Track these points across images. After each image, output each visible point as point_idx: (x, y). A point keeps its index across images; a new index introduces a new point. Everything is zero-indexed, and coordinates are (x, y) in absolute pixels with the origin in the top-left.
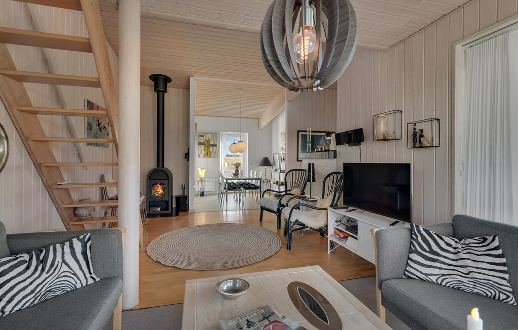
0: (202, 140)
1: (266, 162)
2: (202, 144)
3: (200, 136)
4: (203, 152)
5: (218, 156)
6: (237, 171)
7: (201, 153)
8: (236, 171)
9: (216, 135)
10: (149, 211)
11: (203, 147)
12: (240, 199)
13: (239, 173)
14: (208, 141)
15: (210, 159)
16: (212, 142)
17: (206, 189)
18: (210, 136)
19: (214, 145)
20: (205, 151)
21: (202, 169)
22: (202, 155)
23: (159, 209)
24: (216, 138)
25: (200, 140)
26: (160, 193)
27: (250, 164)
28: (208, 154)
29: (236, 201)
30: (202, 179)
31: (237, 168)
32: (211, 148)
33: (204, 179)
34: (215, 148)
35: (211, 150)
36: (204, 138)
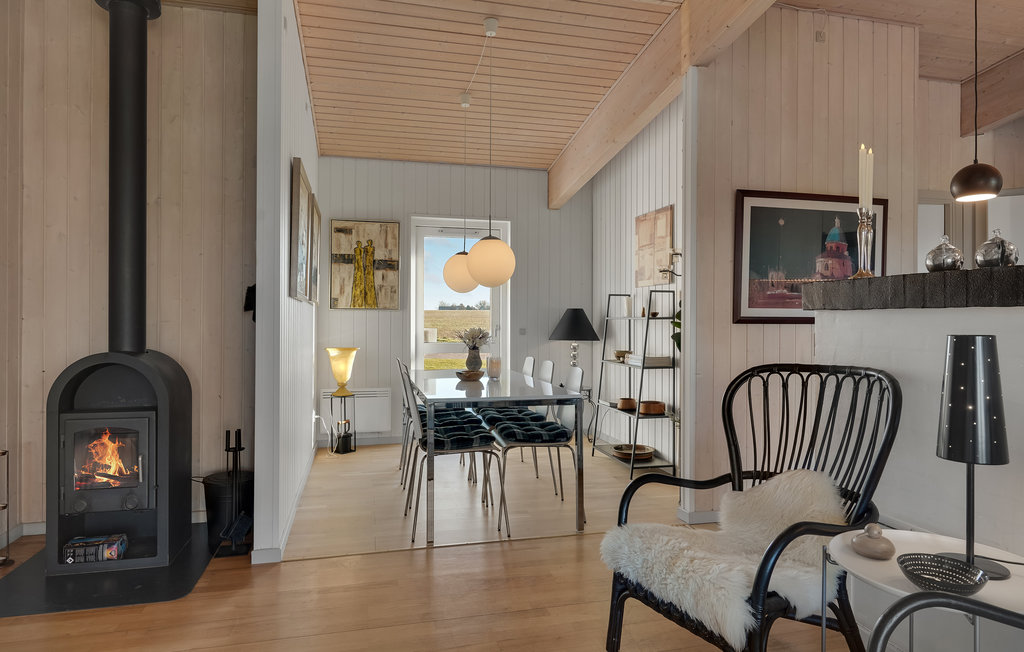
0: (346, 245)
1: (577, 327)
2: (346, 259)
3: (339, 230)
4: (348, 289)
5: (404, 305)
6: (474, 361)
7: (342, 291)
8: (469, 363)
9: (395, 228)
10: (61, 560)
11: (347, 269)
12: (487, 479)
13: (484, 368)
14: (368, 251)
15: (372, 314)
16: (380, 254)
17: (361, 426)
18: (373, 231)
19: (390, 265)
20: (355, 285)
21: (345, 350)
22: (345, 301)
23: (110, 553)
24: (398, 239)
25: (339, 246)
26: (111, 472)
27: (519, 331)
28: (367, 297)
29: (472, 478)
30: (342, 386)
31: (474, 348)
32: (379, 274)
33: (349, 389)
34: (391, 274)
35: (378, 281)
36: (354, 238)
